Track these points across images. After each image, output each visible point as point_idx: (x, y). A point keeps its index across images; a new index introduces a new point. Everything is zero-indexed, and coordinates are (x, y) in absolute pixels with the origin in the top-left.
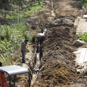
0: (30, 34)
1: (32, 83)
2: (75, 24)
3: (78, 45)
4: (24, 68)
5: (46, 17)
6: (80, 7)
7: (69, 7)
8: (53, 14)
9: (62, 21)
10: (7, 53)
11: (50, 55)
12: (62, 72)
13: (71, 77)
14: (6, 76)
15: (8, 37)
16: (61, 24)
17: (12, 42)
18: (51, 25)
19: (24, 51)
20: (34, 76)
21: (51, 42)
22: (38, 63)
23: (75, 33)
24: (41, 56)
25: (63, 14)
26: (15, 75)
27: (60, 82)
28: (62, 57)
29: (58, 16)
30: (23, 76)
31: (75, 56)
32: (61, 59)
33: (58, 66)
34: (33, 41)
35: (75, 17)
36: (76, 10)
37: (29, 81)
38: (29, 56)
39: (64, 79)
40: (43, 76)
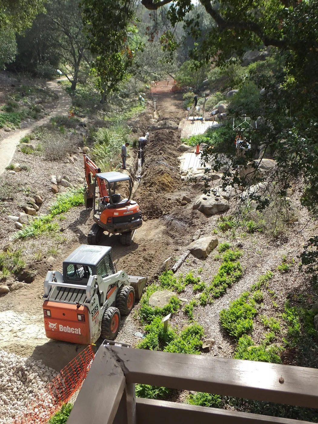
0: (131, 138)
1: (134, 190)
2: (179, 127)
3: (183, 150)
4: (125, 175)
5: (148, 119)
6: (185, 108)
7: (173, 108)
8: (156, 116)
9: (165, 124)
10: (106, 159)
11: (152, 160)
12: (166, 179)
13: (175, 184)
14: (106, 184)
15: (106, 141)
16: (164, 126)
17: (112, 146)
18: (154, 128)
19: (124, 157)
20: (136, 183)
21: (154, 146)
22: (140, 169)
23: (179, 137)
24: (143, 161)
25: (167, 116)
26: (115, 182)
27: (163, 189)
28: (165, 163)
29: (161, 118)
30: (124, 184)
31: (179, 162)
32: (164, 165)
33: (161, 173)
34: (134, 145)
35: (179, 119)
36: (181, 111)
37: (131, 189)
38: (130, 162)
39: (168, 186)
40: (145, 184)
